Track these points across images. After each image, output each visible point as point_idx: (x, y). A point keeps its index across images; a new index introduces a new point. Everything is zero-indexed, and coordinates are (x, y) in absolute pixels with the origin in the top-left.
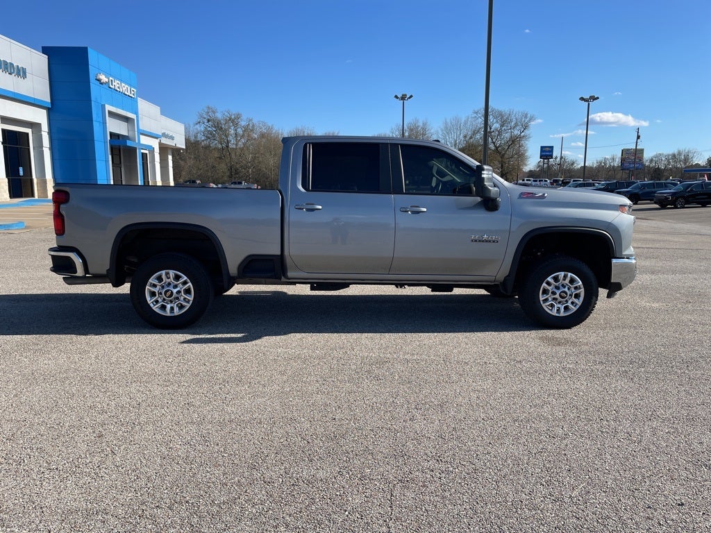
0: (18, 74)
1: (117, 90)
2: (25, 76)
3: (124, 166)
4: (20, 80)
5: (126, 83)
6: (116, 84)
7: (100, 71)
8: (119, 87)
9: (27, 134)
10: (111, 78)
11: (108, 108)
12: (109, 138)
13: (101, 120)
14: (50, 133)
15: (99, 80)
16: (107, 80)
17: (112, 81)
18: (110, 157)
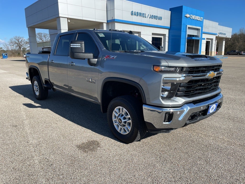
0: (159, 19)
1: (194, 19)
2: (161, 19)
3: (195, 46)
4: (160, 21)
5: (198, 16)
6: (194, 17)
7: (187, 13)
8: (195, 18)
9: (162, 38)
10: (191, 15)
11: (188, 26)
12: (187, 37)
13: (185, 30)
14: (169, 37)
15: (186, 17)
16: (189, 16)
17: (192, 16)
18: (186, 43)
